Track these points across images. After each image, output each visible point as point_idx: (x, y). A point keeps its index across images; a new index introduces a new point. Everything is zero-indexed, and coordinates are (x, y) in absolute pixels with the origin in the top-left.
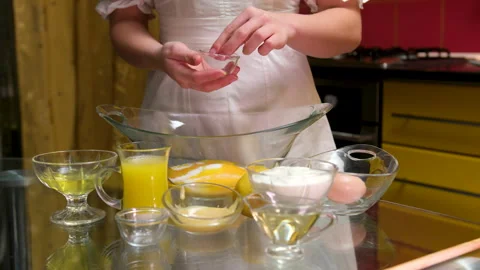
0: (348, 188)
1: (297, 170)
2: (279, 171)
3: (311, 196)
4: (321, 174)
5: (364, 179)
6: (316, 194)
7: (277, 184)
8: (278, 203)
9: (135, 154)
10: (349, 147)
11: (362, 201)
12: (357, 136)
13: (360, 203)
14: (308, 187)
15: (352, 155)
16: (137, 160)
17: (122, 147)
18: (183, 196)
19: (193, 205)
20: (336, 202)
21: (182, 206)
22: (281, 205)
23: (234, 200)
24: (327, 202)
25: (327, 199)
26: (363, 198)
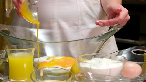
0: (132, 70)
1: (104, 60)
2: (94, 60)
3: (112, 74)
4: (117, 63)
5: (141, 65)
6: (115, 74)
7: (93, 67)
8: (94, 78)
9: (15, 51)
10: (132, 48)
11: (140, 77)
12: (137, 42)
13: (138, 78)
14: (111, 70)
15: (134, 52)
16: (16, 54)
17: (9, 48)
18: (42, 74)
19: (47, 79)
20: (125, 78)
21: (41, 80)
22: (95, 80)
23: (70, 77)
24: (121, 78)
25: (121, 76)
26: (140, 76)
